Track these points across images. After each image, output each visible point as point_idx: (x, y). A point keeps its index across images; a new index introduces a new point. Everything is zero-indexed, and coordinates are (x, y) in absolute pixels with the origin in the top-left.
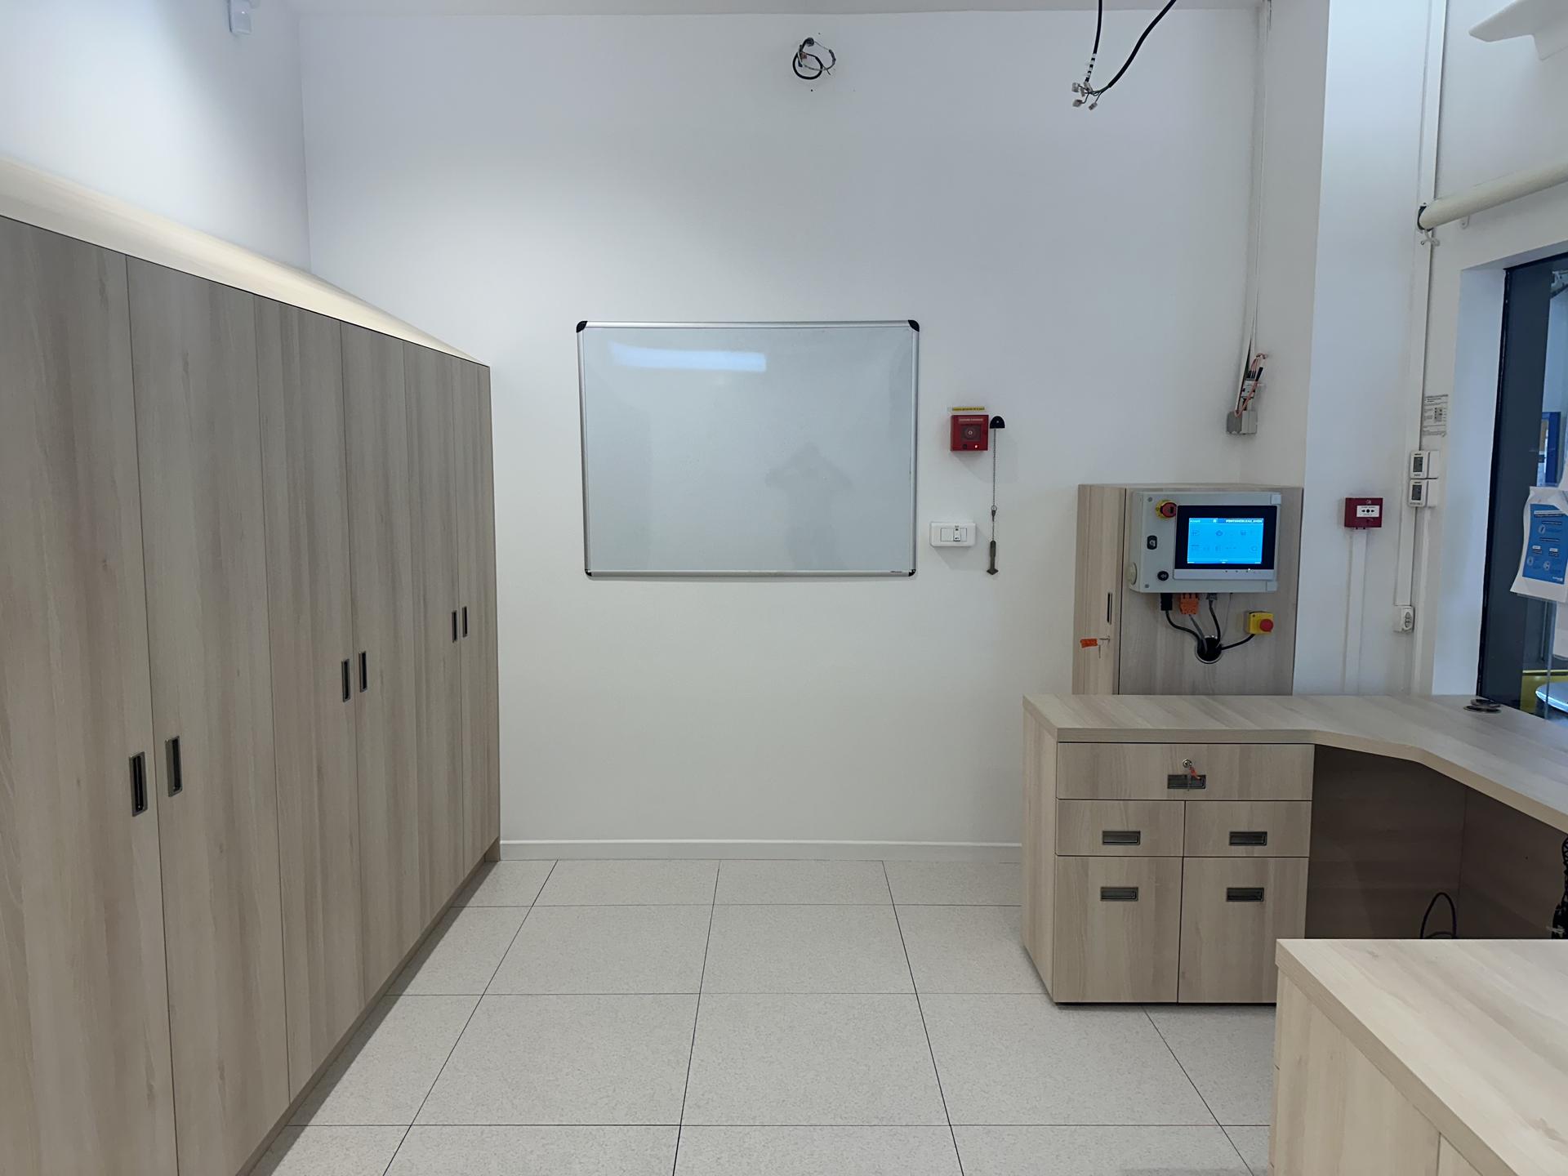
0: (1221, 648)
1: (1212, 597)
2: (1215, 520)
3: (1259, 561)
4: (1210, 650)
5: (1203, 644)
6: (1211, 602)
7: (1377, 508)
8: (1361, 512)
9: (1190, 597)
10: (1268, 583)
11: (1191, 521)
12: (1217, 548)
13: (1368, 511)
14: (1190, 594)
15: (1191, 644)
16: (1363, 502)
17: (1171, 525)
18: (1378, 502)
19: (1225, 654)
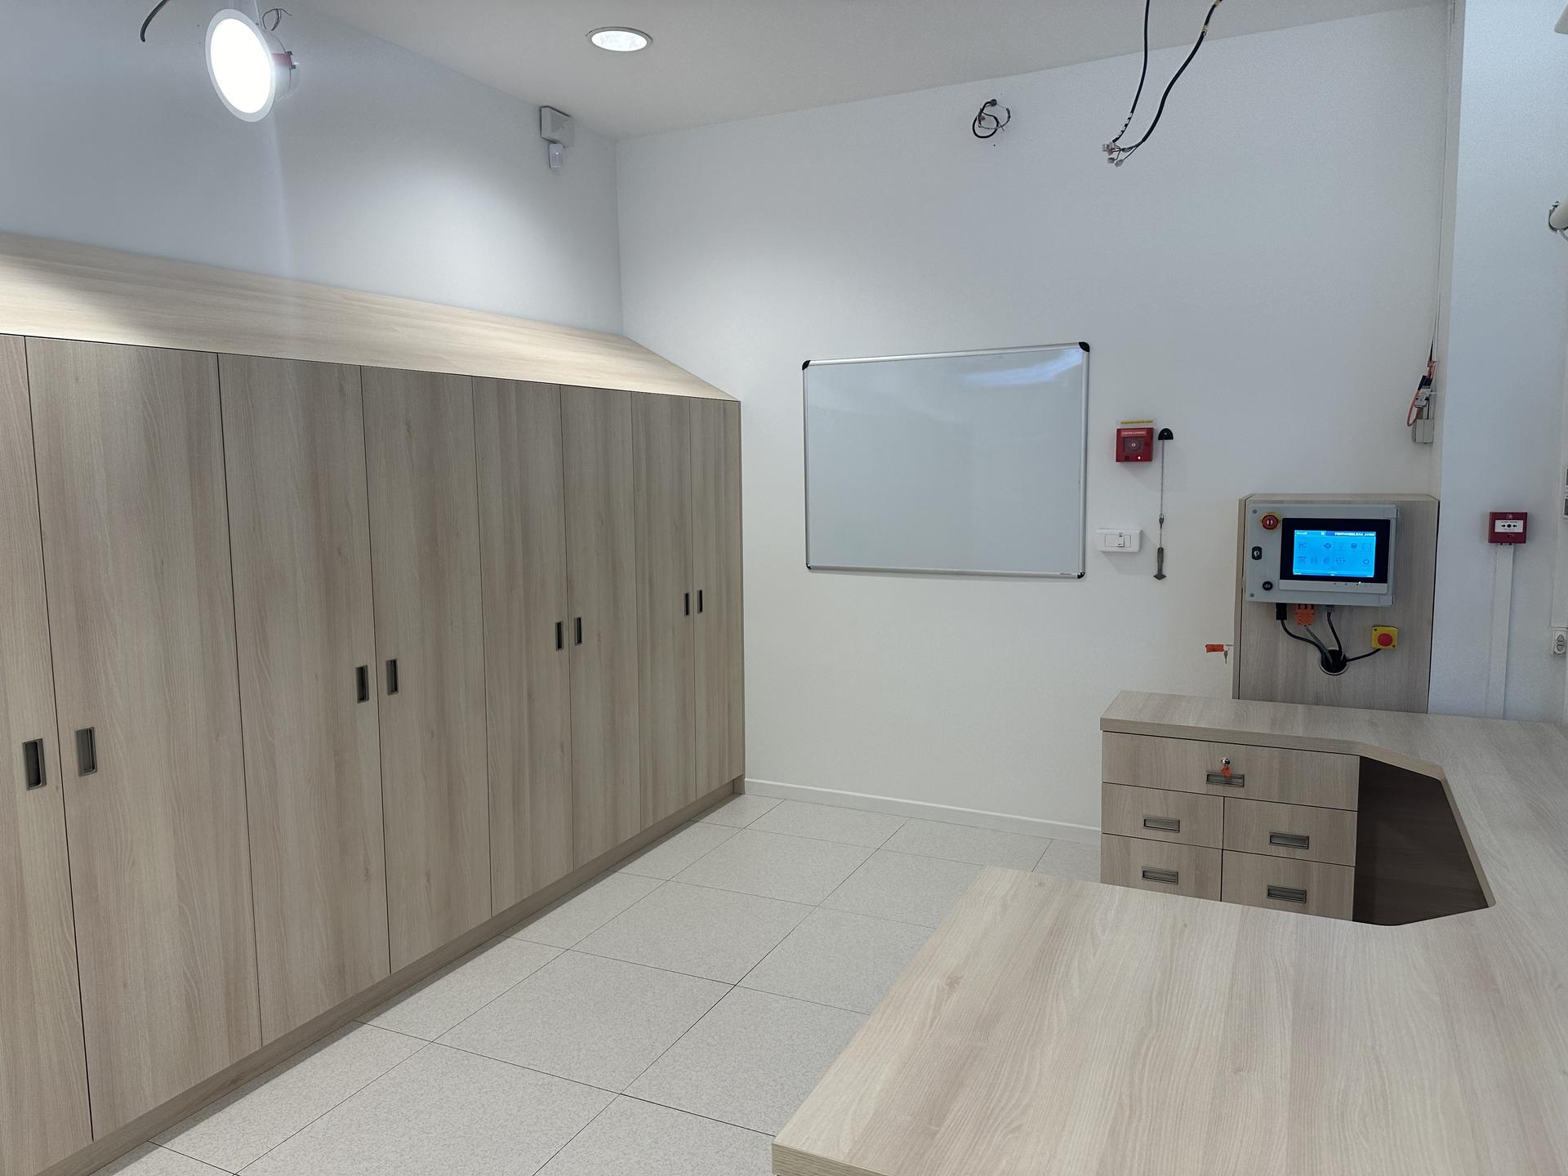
0: (1346, 660)
1: (1330, 608)
2: (1323, 533)
3: (1371, 575)
4: (1334, 662)
5: (1326, 656)
6: (1329, 614)
7: (1520, 523)
8: (1500, 527)
9: (1306, 608)
10: (1381, 597)
11: (1297, 533)
12: (1325, 560)
13: (1509, 526)
14: (1306, 605)
15: (1315, 656)
16: (1502, 516)
17: (1276, 537)
18: (1522, 516)
19: (1351, 668)
